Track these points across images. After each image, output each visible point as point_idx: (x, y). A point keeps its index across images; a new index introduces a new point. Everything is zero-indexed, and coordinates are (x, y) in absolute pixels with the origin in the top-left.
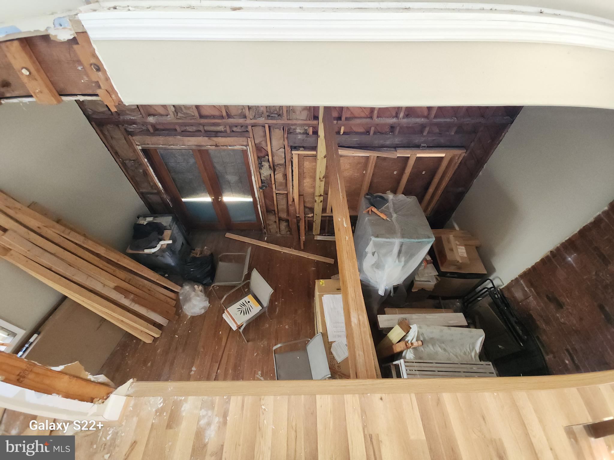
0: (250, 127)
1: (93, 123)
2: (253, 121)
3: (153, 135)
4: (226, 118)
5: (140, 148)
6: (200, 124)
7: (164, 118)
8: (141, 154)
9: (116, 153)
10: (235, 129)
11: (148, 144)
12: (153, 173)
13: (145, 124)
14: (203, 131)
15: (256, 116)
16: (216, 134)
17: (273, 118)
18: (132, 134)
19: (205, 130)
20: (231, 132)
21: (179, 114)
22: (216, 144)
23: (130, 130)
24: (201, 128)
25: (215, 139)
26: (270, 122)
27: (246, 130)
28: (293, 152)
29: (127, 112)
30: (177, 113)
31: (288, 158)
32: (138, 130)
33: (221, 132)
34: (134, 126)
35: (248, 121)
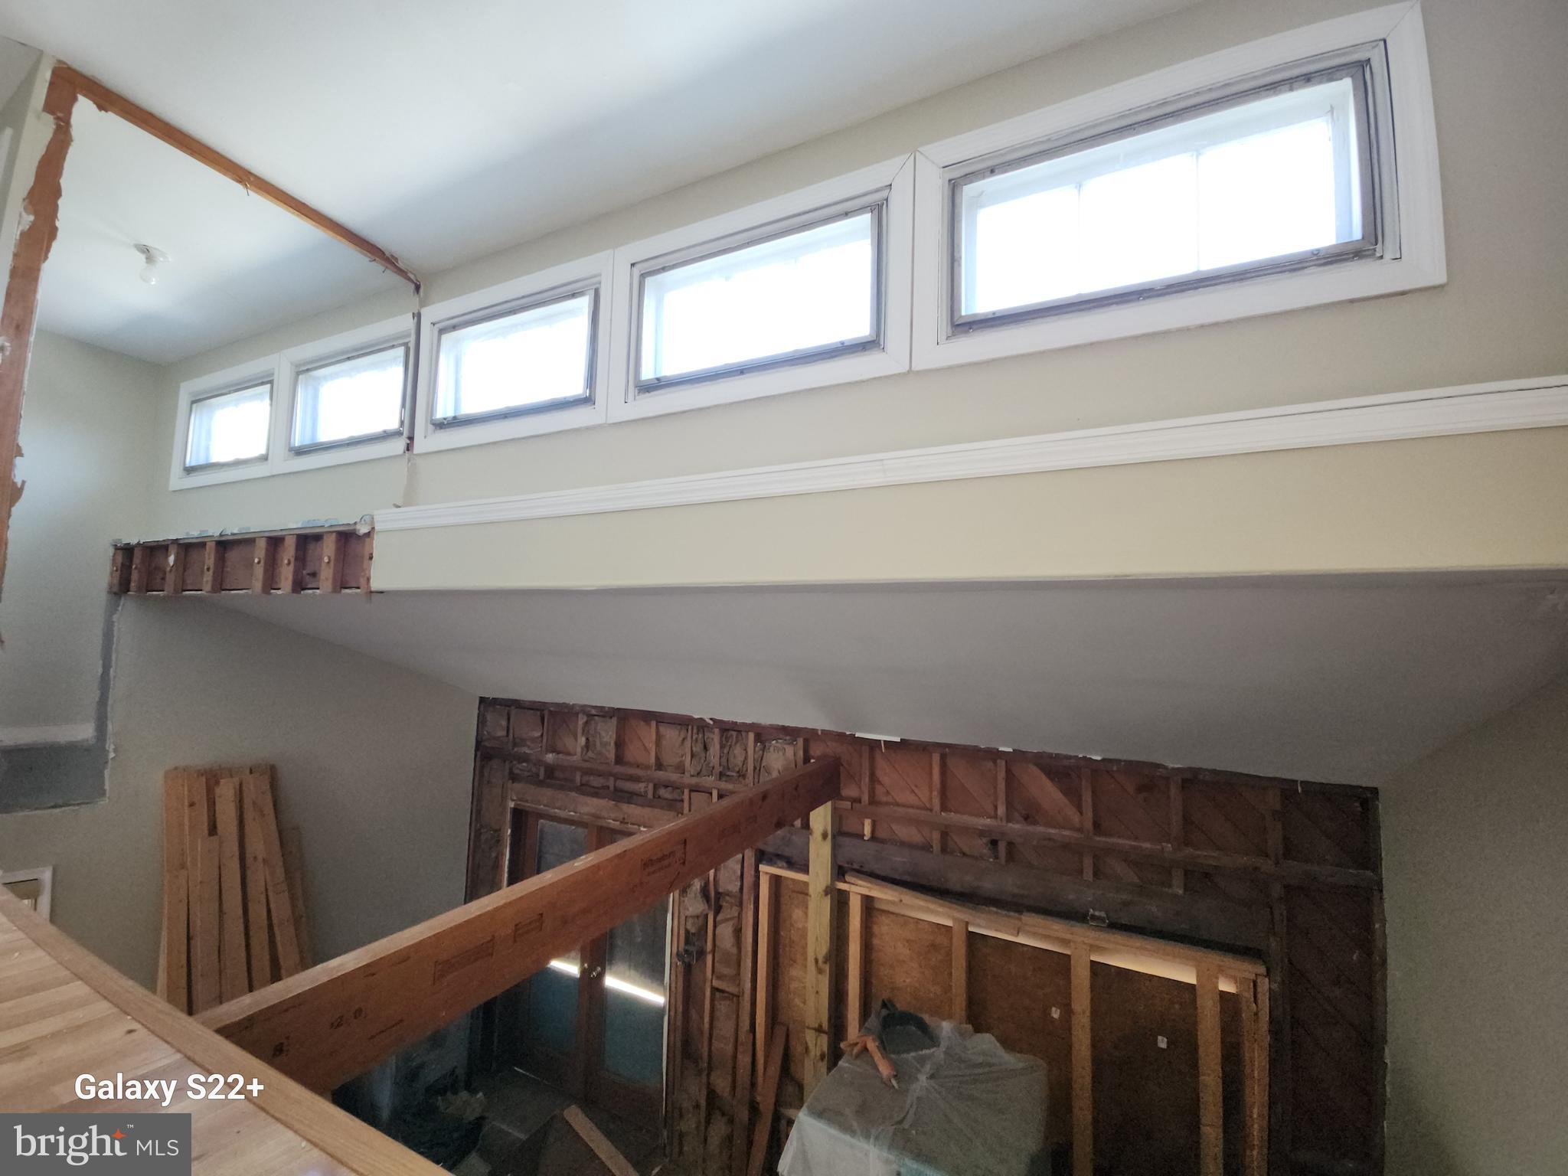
0: (686, 791)
1: (479, 753)
2: (694, 780)
3: (540, 784)
4: (654, 768)
5: (512, 805)
6: (611, 774)
7: (569, 758)
8: (509, 817)
9: (479, 812)
10: (662, 792)
11: (527, 801)
12: (507, 863)
13: (539, 763)
14: (612, 788)
15: (704, 772)
16: (630, 797)
17: (729, 779)
18: (514, 778)
19: (615, 787)
20: (654, 797)
21: (590, 754)
22: (624, 819)
23: (516, 771)
24: (611, 782)
25: (625, 807)
26: (725, 785)
27: (680, 798)
28: (763, 868)
29: (529, 743)
30: (588, 751)
31: (749, 879)
32: (526, 774)
33: (639, 795)
34: (524, 764)
35: (687, 780)
